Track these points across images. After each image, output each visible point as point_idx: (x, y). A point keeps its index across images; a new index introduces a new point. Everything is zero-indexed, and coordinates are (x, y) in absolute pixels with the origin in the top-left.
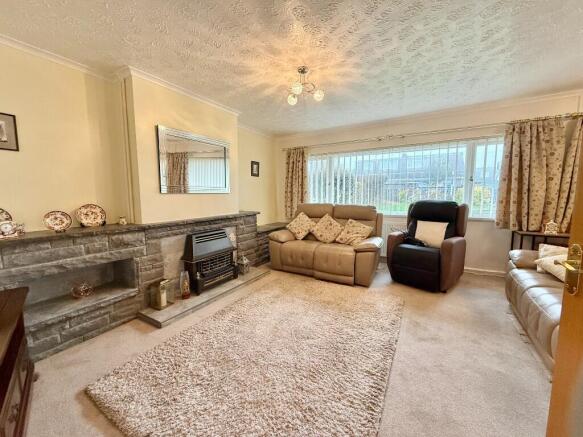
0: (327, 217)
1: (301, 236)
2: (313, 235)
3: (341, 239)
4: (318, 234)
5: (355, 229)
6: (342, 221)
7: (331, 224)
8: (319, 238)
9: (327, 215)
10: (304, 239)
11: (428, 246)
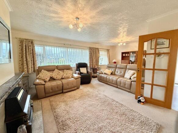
0: (56, 70)
1: (48, 79)
2: (53, 78)
3: (65, 77)
4: (55, 77)
5: (68, 72)
6: (63, 71)
7: (59, 73)
8: (56, 79)
9: (56, 69)
10: (49, 81)
11: (84, 74)
